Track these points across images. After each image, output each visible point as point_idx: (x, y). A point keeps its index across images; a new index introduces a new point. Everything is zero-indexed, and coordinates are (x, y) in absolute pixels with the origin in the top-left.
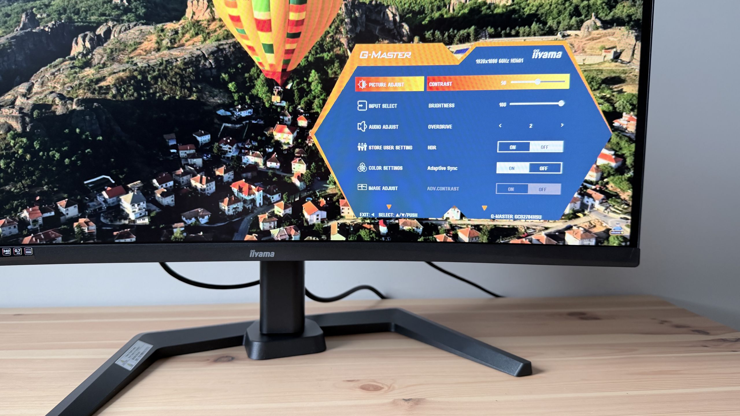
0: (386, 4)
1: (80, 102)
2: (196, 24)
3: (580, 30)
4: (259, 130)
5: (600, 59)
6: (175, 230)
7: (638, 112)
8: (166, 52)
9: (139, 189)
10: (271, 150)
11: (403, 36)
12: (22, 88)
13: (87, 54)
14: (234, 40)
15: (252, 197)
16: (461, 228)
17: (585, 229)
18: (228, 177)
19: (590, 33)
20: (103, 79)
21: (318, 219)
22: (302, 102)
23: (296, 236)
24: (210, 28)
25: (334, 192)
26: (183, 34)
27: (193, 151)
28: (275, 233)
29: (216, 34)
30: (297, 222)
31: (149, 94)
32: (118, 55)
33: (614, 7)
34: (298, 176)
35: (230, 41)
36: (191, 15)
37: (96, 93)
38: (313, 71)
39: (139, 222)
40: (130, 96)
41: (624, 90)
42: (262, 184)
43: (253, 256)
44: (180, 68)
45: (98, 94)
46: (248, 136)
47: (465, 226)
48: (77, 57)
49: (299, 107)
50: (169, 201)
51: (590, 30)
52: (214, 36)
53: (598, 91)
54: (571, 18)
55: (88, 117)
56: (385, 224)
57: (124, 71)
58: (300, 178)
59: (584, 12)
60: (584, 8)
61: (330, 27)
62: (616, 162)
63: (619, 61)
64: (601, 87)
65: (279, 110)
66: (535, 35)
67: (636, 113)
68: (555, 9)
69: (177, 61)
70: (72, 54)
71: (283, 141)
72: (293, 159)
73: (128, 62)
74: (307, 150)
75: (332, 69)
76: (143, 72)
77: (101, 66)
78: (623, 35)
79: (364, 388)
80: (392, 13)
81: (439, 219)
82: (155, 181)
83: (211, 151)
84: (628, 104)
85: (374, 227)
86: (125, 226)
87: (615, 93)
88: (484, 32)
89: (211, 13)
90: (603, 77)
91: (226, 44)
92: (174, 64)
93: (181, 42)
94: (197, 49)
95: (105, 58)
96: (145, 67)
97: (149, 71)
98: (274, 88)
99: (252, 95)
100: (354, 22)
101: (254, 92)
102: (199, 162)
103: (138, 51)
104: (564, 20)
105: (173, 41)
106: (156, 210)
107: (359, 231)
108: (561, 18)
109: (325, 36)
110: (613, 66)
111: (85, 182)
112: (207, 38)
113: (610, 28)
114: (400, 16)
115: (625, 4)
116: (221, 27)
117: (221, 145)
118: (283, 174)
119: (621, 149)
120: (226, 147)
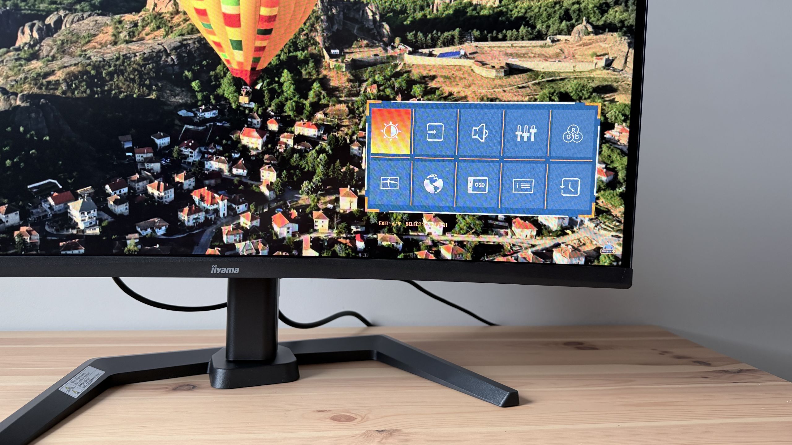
0: (365, 2)
1: (25, 98)
2: (158, 17)
3: (570, 35)
4: (225, 133)
5: (591, 66)
6: (128, 242)
7: (630, 123)
8: (124, 46)
9: (89, 195)
10: (237, 156)
11: (384, 37)
13: (35, 45)
14: (199, 35)
15: (215, 206)
16: (444, 244)
17: (573, 247)
18: (188, 184)
19: (581, 39)
20: (52, 73)
21: (288, 232)
22: (273, 104)
23: (264, 251)
24: (173, 22)
25: (307, 203)
26: (144, 27)
27: (150, 155)
28: (241, 247)
29: (180, 28)
30: (266, 235)
31: (103, 92)
32: (70, 48)
33: (606, 11)
34: (267, 185)
35: (194, 36)
36: (152, 7)
37: (44, 88)
38: (285, 71)
39: (89, 232)
40: (82, 93)
41: (616, 100)
42: (227, 193)
43: (215, 272)
44: (139, 64)
45: (46, 89)
46: (212, 140)
47: (448, 242)
48: (23, 47)
49: (270, 109)
50: (123, 209)
51: (581, 35)
52: (177, 30)
53: (589, 100)
54: (561, 22)
55: (33, 115)
56: (362, 238)
57: (75, 65)
58: (270, 187)
59: (574, 16)
60: (574, 11)
61: (305, 24)
62: (607, 176)
63: (611, 69)
64: (592, 96)
65: (247, 112)
66: (523, 39)
67: (628, 124)
68: (545, 13)
69: (136, 56)
70: (17, 45)
71: (251, 146)
72: (261, 166)
73: (80, 56)
74: (278, 157)
75: (306, 70)
76: (97, 67)
77: (50, 58)
78: (616, 41)
79: (336, 419)
80: (372, 11)
81: (421, 234)
82: (107, 187)
83: (170, 155)
84: (620, 114)
85: (350, 242)
86: (73, 236)
87: (606, 103)
88: (469, 35)
89: (175, 5)
90: (594, 85)
91: (190, 39)
92: (133, 59)
93: (141, 36)
94: (159, 44)
95: (55, 50)
96: (100, 62)
97: (104, 66)
98: (241, 87)
99: (218, 95)
100: (331, 19)
101: (220, 91)
102: (156, 166)
103: (92, 44)
104: (554, 24)
105: (131, 34)
106: (108, 219)
107: (334, 246)
108: (550, 22)
109: (299, 34)
110: (605, 74)
111: (29, 187)
112: (170, 32)
113: (602, 33)
114: (380, 14)
115: (617, 9)
116: (186, 20)
117: (182, 149)
118: (250, 182)
119: (612, 162)
120: (187, 152)
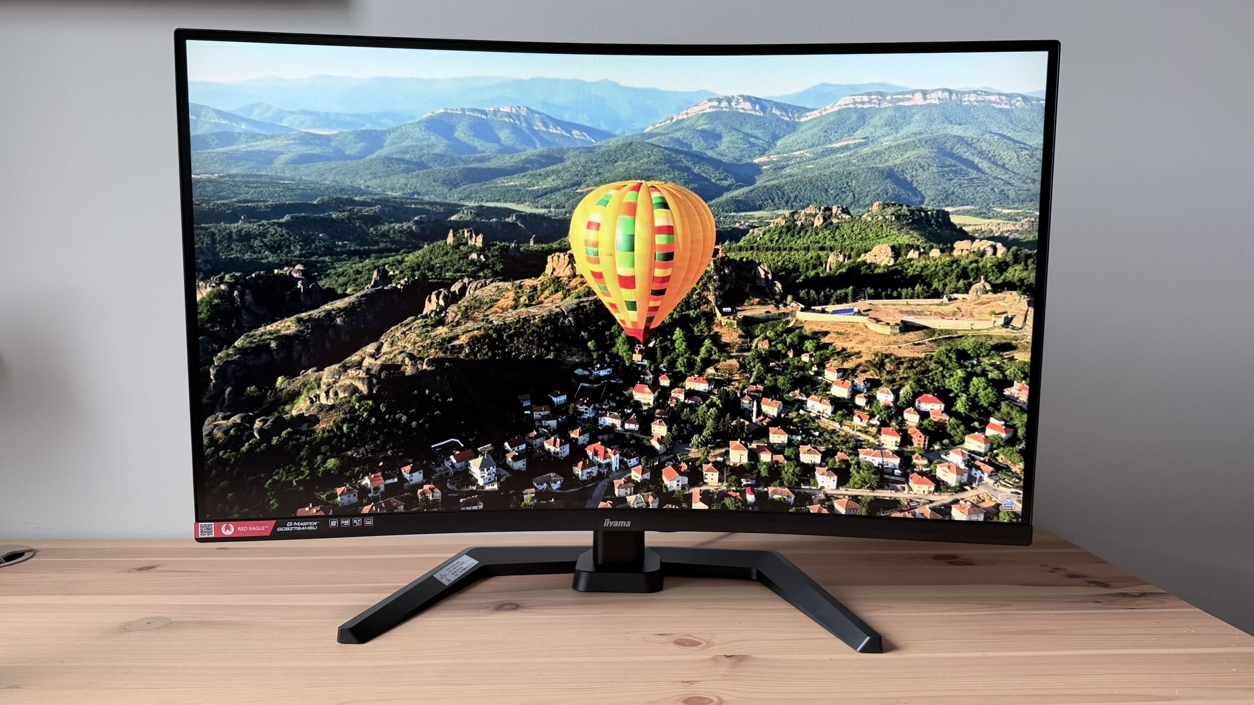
0: (757, 261)
1: (430, 363)
2: (556, 280)
3: (968, 293)
4: (618, 390)
5: (990, 324)
6: (525, 496)
7: (1030, 381)
8: (523, 310)
9: (489, 452)
10: (629, 411)
11: (776, 294)
12: (371, 348)
13: (441, 312)
14: (595, 297)
15: (608, 460)
16: (837, 498)
17: (972, 503)
18: (583, 439)
19: (979, 297)
20: (457, 337)
21: (678, 485)
22: (665, 360)
23: (653, 503)
24: (571, 285)
25: (697, 456)
26: (542, 291)
27: (547, 413)
28: (631, 500)
29: (577, 291)
30: (656, 488)
31: (504, 353)
32: (473, 313)
33: (1006, 270)
34: (658, 439)
35: (591, 298)
36: (551, 271)
37: (448, 352)
38: (678, 329)
39: (488, 488)
40: (484, 355)
41: (1015, 358)
42: (620, 447)
43: (607, 526)
44: (537, 326)
45: (451, 353)
46: (606, 396)
47: (842, 497)
48: (430, 315)
49: (662, 365)
50: (520, 465)
51: (979, 294)
52: (574, 293)
53: (987, 358)
54: (958, 281)
55: (438, 378)
56: (753, 492)
57: (478, 329)
58: (660, 441)
59: (972, 274)
60: (972, 270)
61: (698, 284)
62: (1006, 433)
63: (1010, 327)
64: (991, 354)
65: (640, 369)
66: (918, 298)
67: (1028, 382)
68: (941, 271)
69: (535, 319)
70: (424, 313)
71: (643, 401)
72: (653, 421)
73: (483, 320)
74: (669, 411)
75: (698, 327)
76: (499, 330)
77: (455, 324)
78: (1015, 300)
80: (764, 270)
81: (813, 488)
82: (506, 444)
83: (566, 412)
84: (1019, 372)
85: (740, 495)
86: (473, 492)
87: (1005, 361)
88: (863, 292)
89: (572, 269)
90: (992, 343)
91: (586, 302)
92: (532, 322)
93: (540, 299)
94: (556, 307)
95: (459, 316)
96: (501, 325)
97: (505, 329)
98: (635, 346)
99: (612, 353)
100: (723, 279)
101: (614, 350)
102: (553, 423)
103: (493, 309)
104: (950, 282)
105: (531, 298)
106: (506, 474)
107: (723, 499)
108: (947, 281)
109: (692, 293)
110: (1004, 332)
111: (433, 446)
112: (567, 295)
113: (1001, 292)
114: (772, 273)
115: (1017, 268)
116: (583, 283)
117: (577, 406)
118: (641, 436)
119: (1012, 419)
120: (582, 408)
